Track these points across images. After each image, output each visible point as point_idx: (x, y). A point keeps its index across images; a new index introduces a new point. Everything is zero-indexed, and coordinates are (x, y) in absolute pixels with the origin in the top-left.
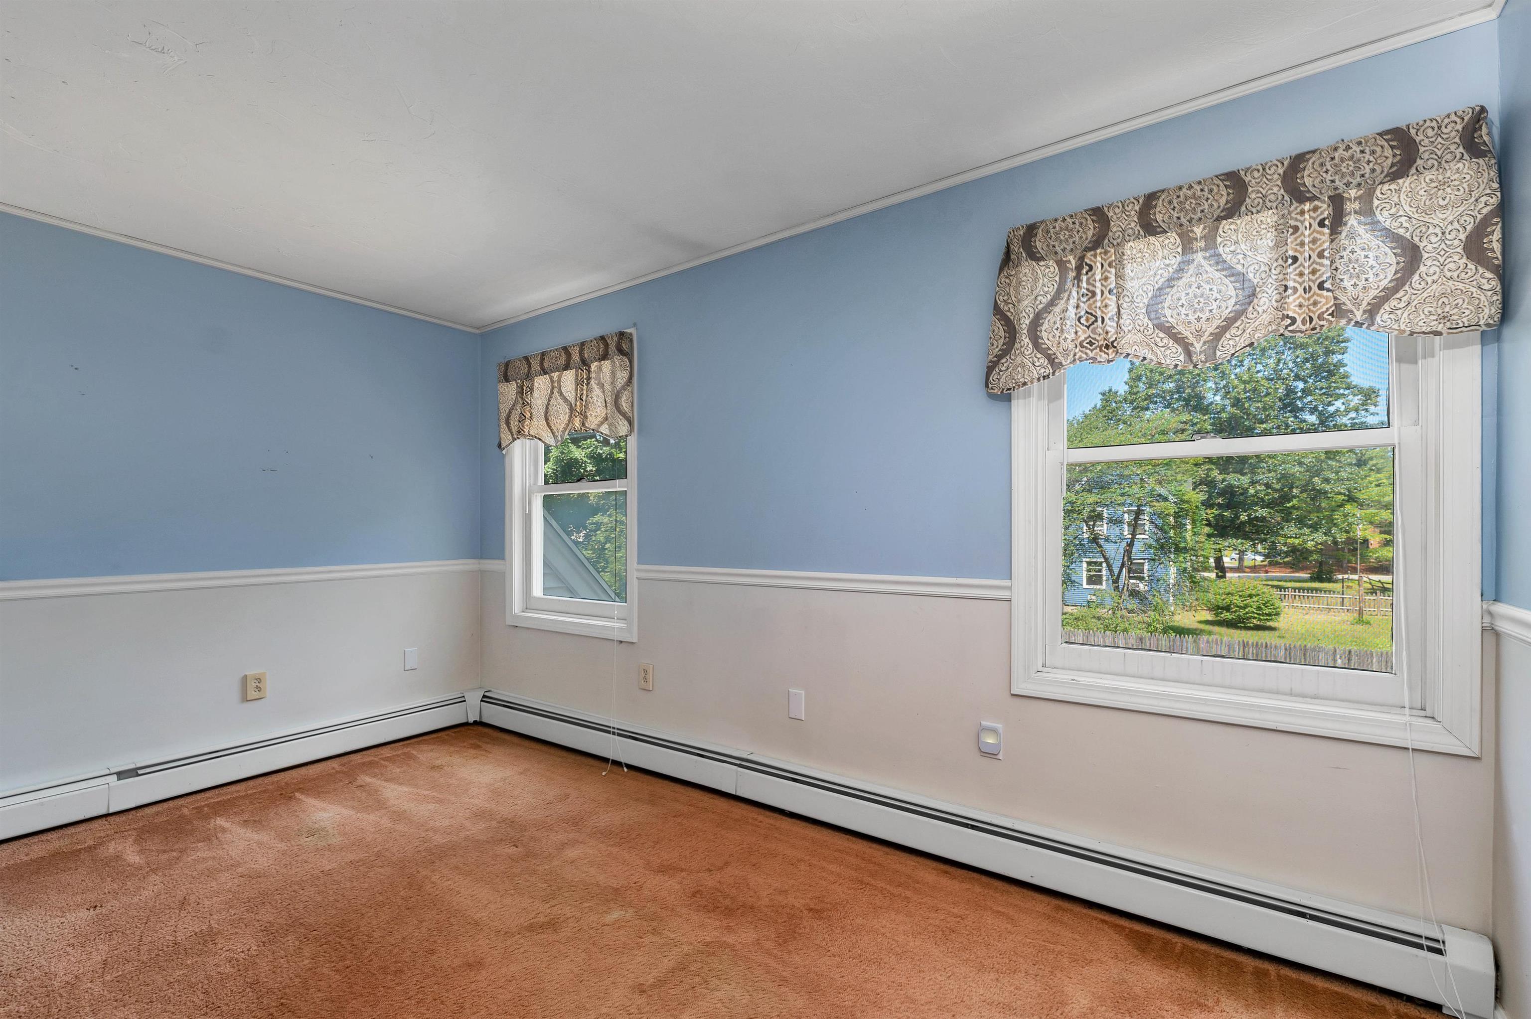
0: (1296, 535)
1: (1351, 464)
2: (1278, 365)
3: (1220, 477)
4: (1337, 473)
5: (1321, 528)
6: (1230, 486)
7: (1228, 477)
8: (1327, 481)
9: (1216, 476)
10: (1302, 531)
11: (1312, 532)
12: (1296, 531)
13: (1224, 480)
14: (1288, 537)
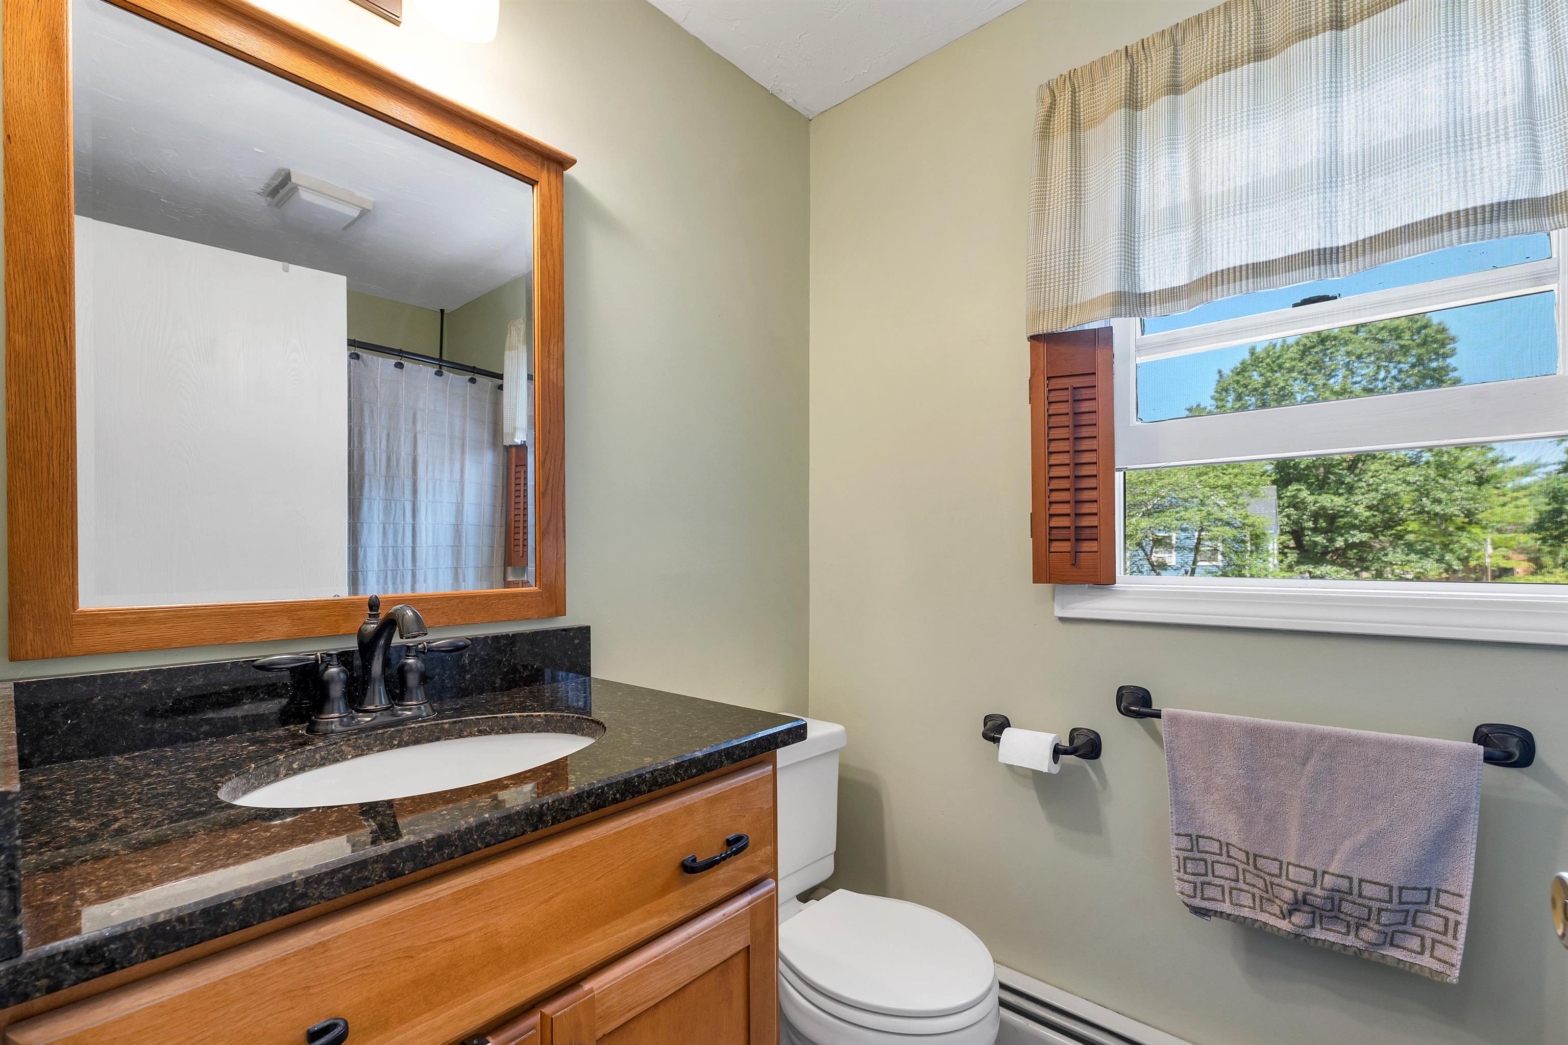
0: (1402, 561)
1: (1468, 482)
2: (1377, 373)
3: (1311, 499)
4: (1450, 492)
5: (1432, 554)
6: (1323, 508)
7: (1320, 498)
8: (1438, 501)
9: (1305, 497)
10: (1409, 558)
11: (1421, 558)
12: (1404, 558)
13: (1316, 502)
14: (1394, 565)
